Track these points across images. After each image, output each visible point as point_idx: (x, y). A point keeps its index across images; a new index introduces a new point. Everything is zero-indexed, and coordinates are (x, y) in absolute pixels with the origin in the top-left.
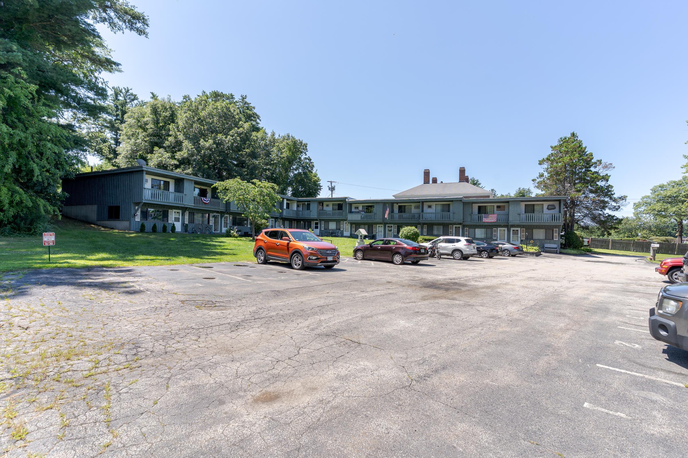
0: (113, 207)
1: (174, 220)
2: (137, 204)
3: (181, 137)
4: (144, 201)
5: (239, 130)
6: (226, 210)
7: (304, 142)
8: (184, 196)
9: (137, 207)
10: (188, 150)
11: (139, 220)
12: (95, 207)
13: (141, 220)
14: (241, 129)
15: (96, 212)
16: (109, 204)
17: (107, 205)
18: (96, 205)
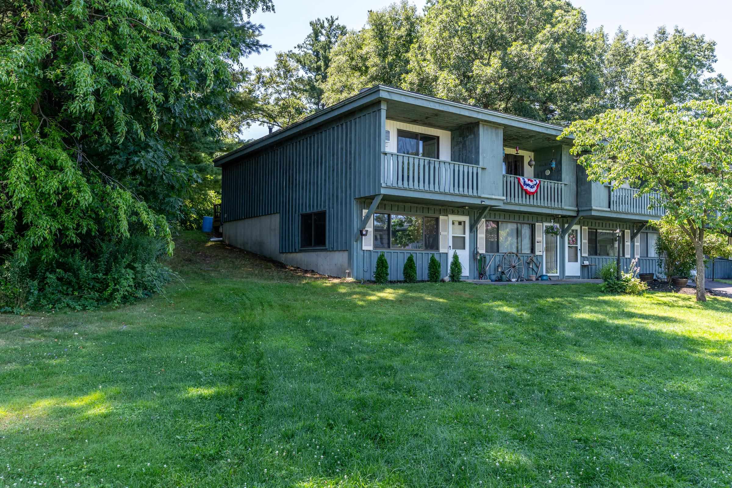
0: (310, 215)
1: (451, 244)
2: (366, 201)
3: (430, 69)
4: (383, 191)
5: (555, 29)
6: (578, 211)
7: (707, 39)
8: (480, 171)
9: (365, 212)
10: (449, 90)
11: (371, 248)
12: (275, 221)
13: (375, 247)
14: (560, 25)
15: (277, 232)
16: (302, 209)
17: (299, 211)
18: (278, 216)
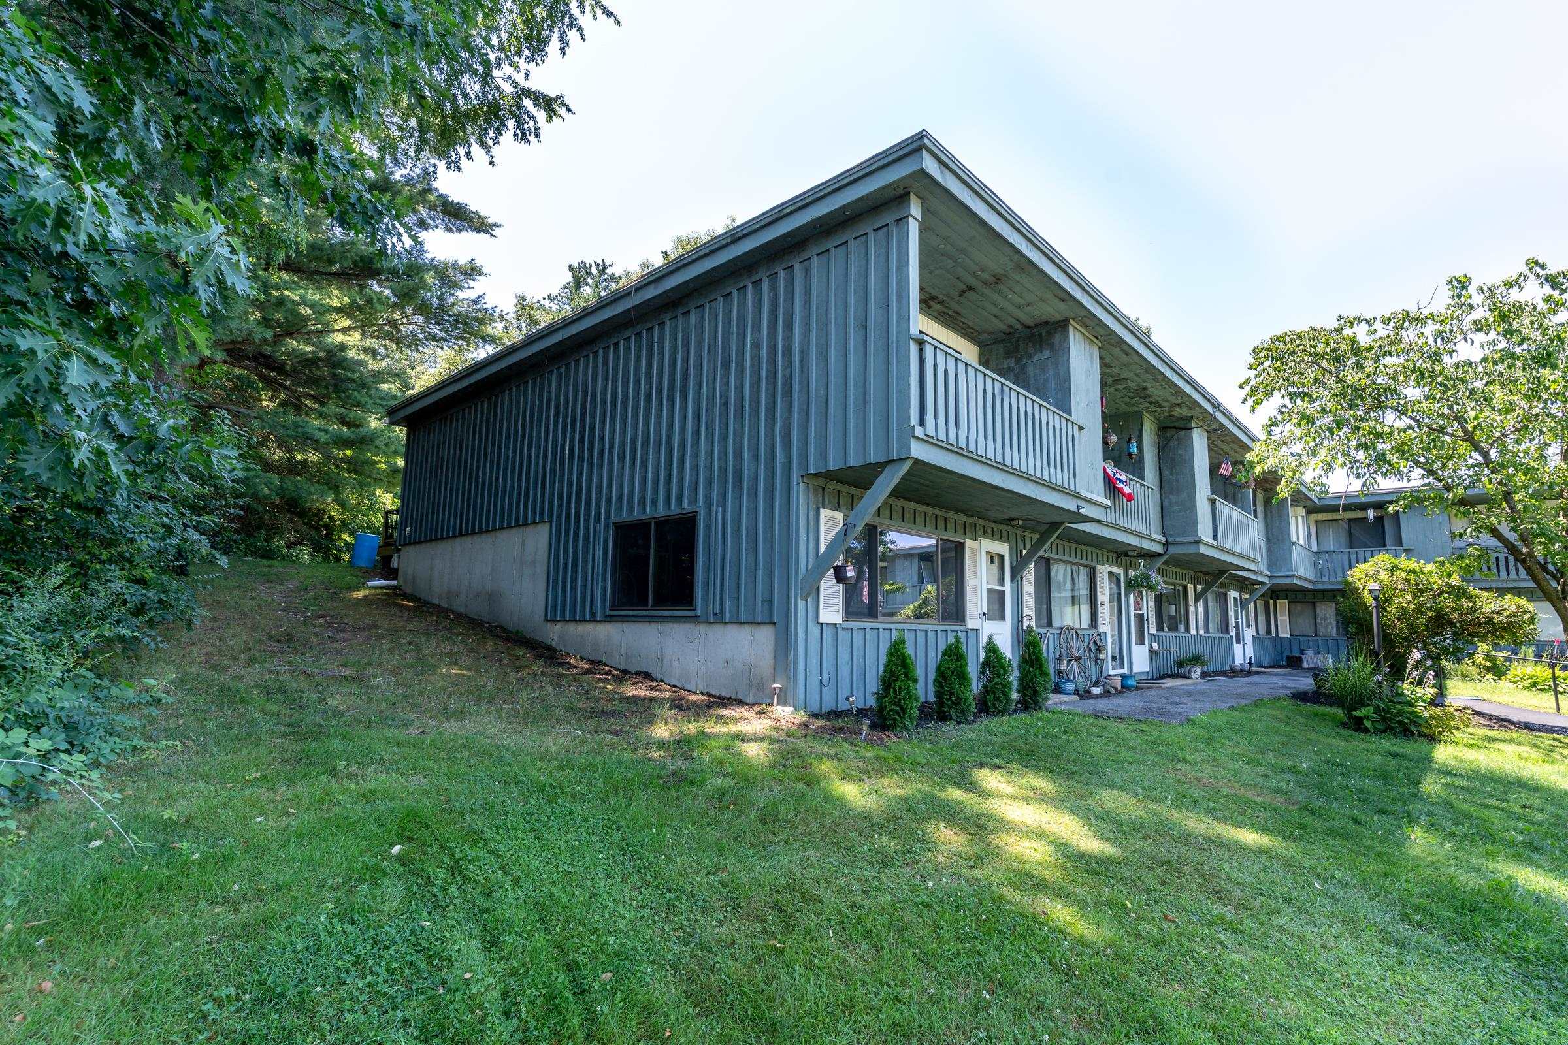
0: (643, 526)
1: (985, 609)
4: (918, 451)
6: (1166, 545)
9: (826, 515)
11: (837, 620)
12: (535, 541)
13: (847, 617)
15: (541, 570)
16: (620, 509)
17: (608, 516)
18: (544, 531)
